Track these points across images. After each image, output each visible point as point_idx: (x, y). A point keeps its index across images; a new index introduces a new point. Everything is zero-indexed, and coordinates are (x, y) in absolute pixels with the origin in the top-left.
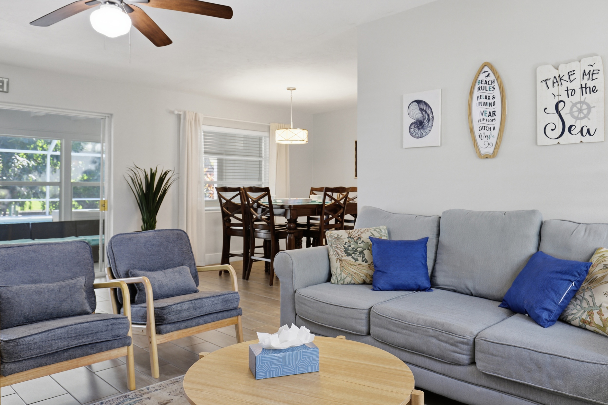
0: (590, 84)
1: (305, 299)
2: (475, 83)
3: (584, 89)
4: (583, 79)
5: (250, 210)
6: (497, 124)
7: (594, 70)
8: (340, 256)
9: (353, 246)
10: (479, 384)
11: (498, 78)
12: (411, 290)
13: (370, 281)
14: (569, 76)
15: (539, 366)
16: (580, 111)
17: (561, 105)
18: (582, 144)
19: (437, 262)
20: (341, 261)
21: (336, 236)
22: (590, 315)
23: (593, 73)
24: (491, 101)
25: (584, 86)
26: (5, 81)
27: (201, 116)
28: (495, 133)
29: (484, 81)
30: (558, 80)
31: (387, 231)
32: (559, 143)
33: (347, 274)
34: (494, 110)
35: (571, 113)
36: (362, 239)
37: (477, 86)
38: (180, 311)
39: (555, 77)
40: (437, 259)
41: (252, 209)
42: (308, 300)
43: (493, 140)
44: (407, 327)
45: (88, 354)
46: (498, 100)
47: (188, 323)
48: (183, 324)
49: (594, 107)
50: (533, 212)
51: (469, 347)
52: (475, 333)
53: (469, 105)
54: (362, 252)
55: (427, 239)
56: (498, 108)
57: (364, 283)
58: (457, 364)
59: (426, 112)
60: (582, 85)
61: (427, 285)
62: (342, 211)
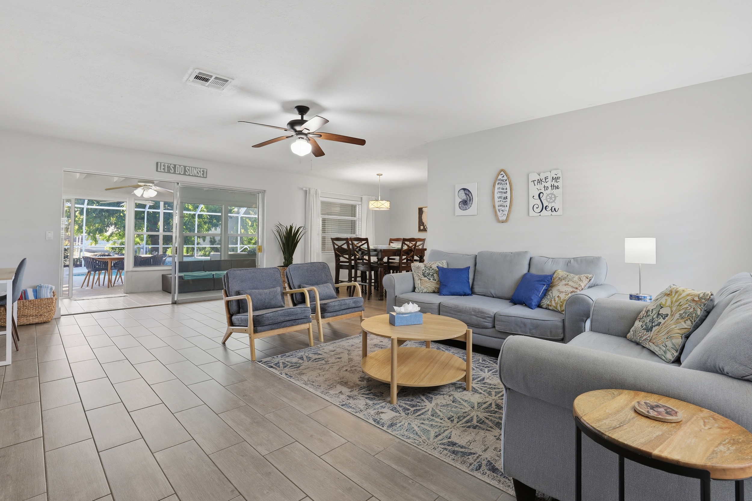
0: (556, 184)
1: (403, 300)
2: (496, 181)
3: (553, 187)
4: (552, 181)
5: (354, 252)
6: (508, 203)
7: (557, 177)
8: (420, 277)
9: (427, 272)
10: (497, 337)
11: (508, 178)
12: (460, 295)
13: (437, 291)
14: (545, 179)
15: (525, 325)
16: (551, 198)
17: (541, 195)
18: (551, 216)
19: (475, 280)
20: (421, 280)
21: (418, 266)
22: (551, 302)
23: (557, 179)
24: (505, 191)
25: (553, 185)
26: (205, 170)
27: (319, 191)
28: (507, 209)
29: (501, 180)
30: (540, 181)
31: (446, 264)
32: (540, 215)
33: (424, 287)
34: (506, 196)
35: (546, 199)
36: (432, 268)
37: (497, 182)
38: (334, 306)
39: (538, 179)
40: (475, 278)
41: (355, 252)
42: (404, 300)
43: (506, 213)
44: (460, 311)
45: (293, 325)
46: (509, 190)
47: (338, 313)
48: (335, 314)
49: (558, 197)
50: (526, 252)
51: (491, 319)
52: (495, 312)
53: (493, 192)
54: (432, 275)
55: (469, 267)
56: (508, 195)
57: (434, 292)
58: (486, 328)
59: (468, 195)
60: (551, 185)
61: (470, 293)
62: (413, 253)
